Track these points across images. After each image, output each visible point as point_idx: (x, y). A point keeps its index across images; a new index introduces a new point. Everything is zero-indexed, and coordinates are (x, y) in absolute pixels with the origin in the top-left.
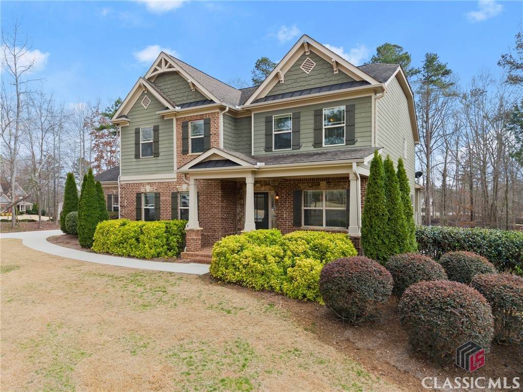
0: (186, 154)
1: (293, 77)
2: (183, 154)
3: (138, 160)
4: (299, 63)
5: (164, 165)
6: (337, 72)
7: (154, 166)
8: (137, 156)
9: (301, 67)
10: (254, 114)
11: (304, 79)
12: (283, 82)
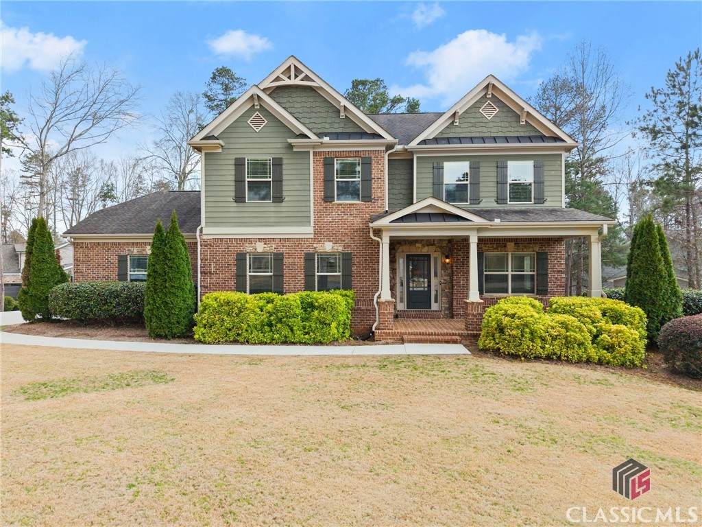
0: (331, 202)
1: (469, 120)
2: (326, 202)
3: (241, 204)
4: (478, 105)
5: (291, 214)
6: (524, 123)
7: (272, 215)
8: (239, 199)
9: (480, 110)
10: (418, 157)
11: (484, 125)
12: (457, 124)
